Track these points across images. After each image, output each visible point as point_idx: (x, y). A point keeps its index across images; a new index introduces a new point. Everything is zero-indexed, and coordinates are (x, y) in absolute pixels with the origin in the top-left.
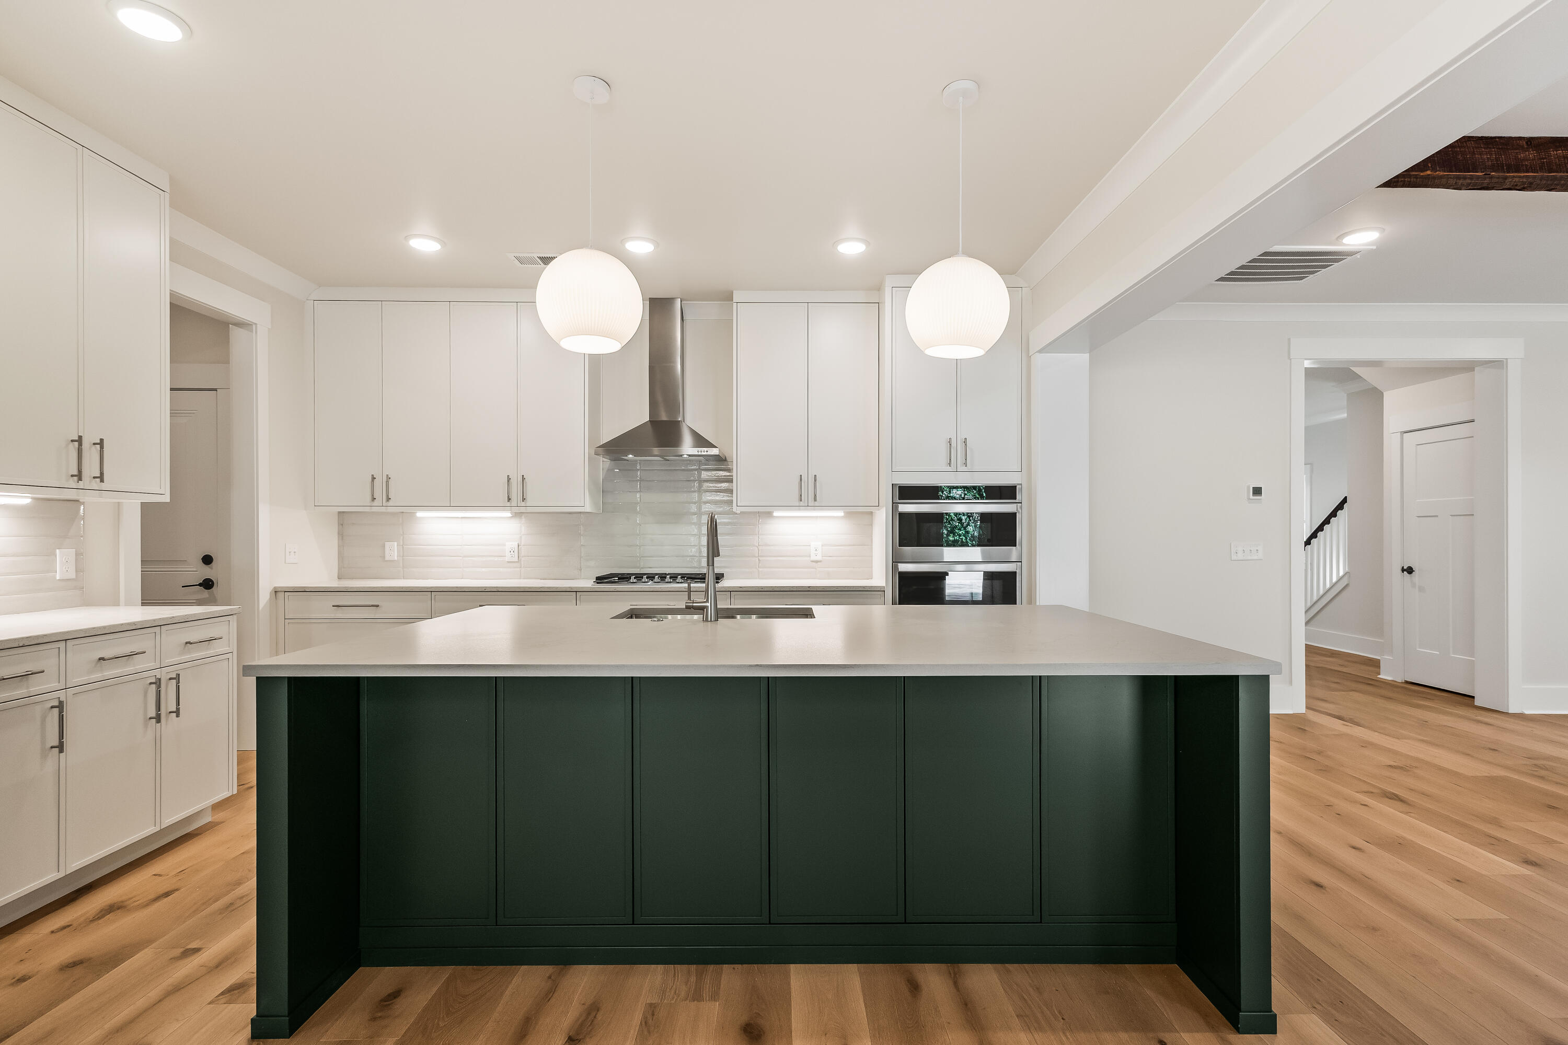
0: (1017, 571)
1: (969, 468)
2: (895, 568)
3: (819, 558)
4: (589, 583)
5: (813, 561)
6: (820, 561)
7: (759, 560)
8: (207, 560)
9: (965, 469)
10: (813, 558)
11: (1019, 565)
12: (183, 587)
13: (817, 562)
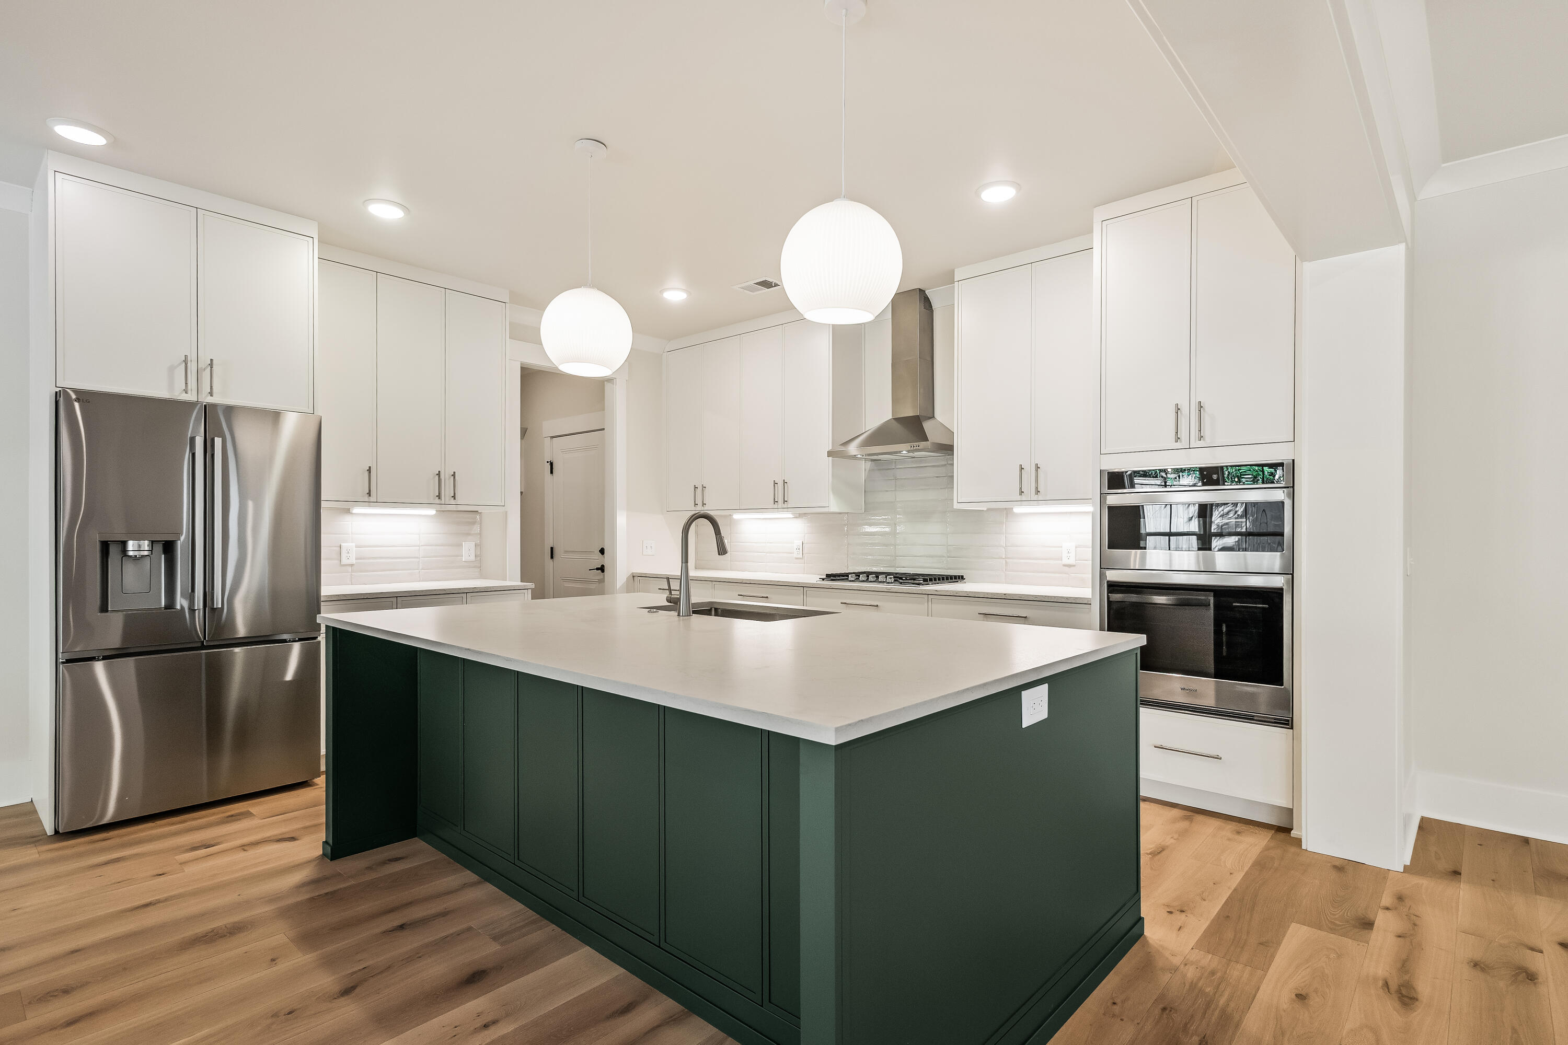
0: (1284, 587)
1: (1208, 441)
2: (1102, 576)
3: (1072, 561)
4: (814, 579)
5: (1065, 565)
6: (1074, 566)
7: (1006, 562)
8: (602, 551)
9: (1201, 444)
10: (1066, 561)
11: (1289, 579)
12: (590, 570)
13: (1070, 566)
